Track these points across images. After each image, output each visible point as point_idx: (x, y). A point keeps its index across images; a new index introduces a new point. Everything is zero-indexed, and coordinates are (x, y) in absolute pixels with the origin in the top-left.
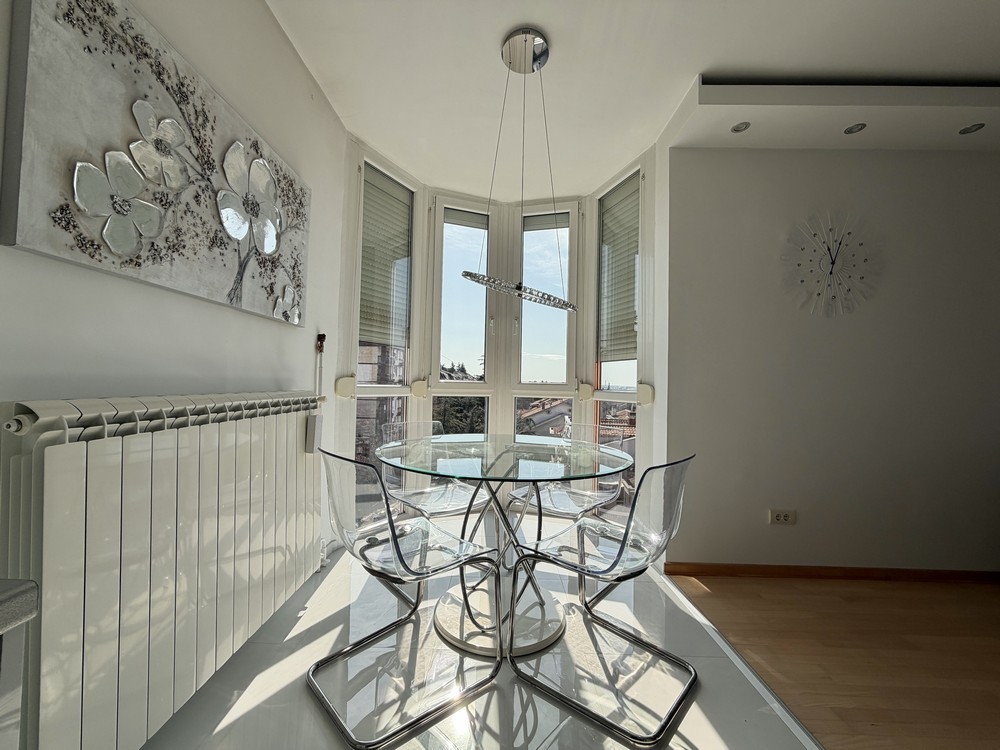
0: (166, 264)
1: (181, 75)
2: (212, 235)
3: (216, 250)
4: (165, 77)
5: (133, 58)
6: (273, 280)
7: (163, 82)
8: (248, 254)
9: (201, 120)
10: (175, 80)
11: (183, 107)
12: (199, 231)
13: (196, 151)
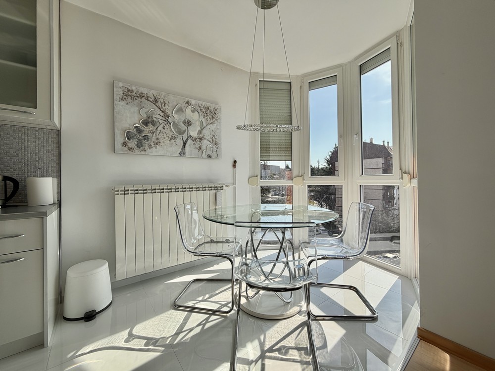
0: (154, 149)
1: (155, 95)
2: (170, 137)
3: (173, 141)
4: (150, 99)
5: (140, 99)
6: (200, 145)
7: (149, 101)
8: (187, 139)
9: (163, 105)
10: (153, 98)
11: (157, 104)
12: (165, 137)
13: (162, 114)
